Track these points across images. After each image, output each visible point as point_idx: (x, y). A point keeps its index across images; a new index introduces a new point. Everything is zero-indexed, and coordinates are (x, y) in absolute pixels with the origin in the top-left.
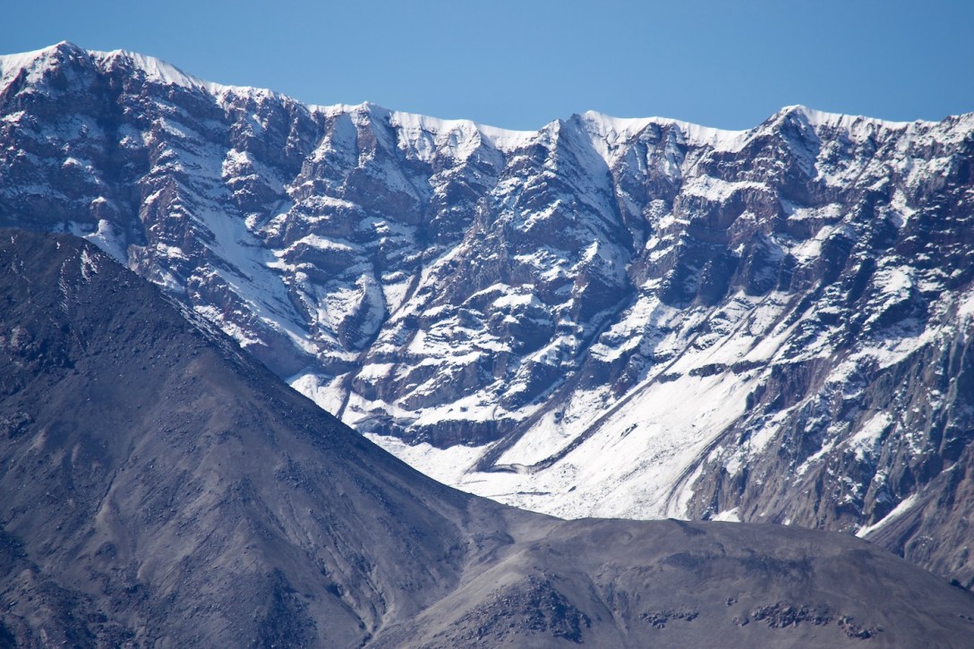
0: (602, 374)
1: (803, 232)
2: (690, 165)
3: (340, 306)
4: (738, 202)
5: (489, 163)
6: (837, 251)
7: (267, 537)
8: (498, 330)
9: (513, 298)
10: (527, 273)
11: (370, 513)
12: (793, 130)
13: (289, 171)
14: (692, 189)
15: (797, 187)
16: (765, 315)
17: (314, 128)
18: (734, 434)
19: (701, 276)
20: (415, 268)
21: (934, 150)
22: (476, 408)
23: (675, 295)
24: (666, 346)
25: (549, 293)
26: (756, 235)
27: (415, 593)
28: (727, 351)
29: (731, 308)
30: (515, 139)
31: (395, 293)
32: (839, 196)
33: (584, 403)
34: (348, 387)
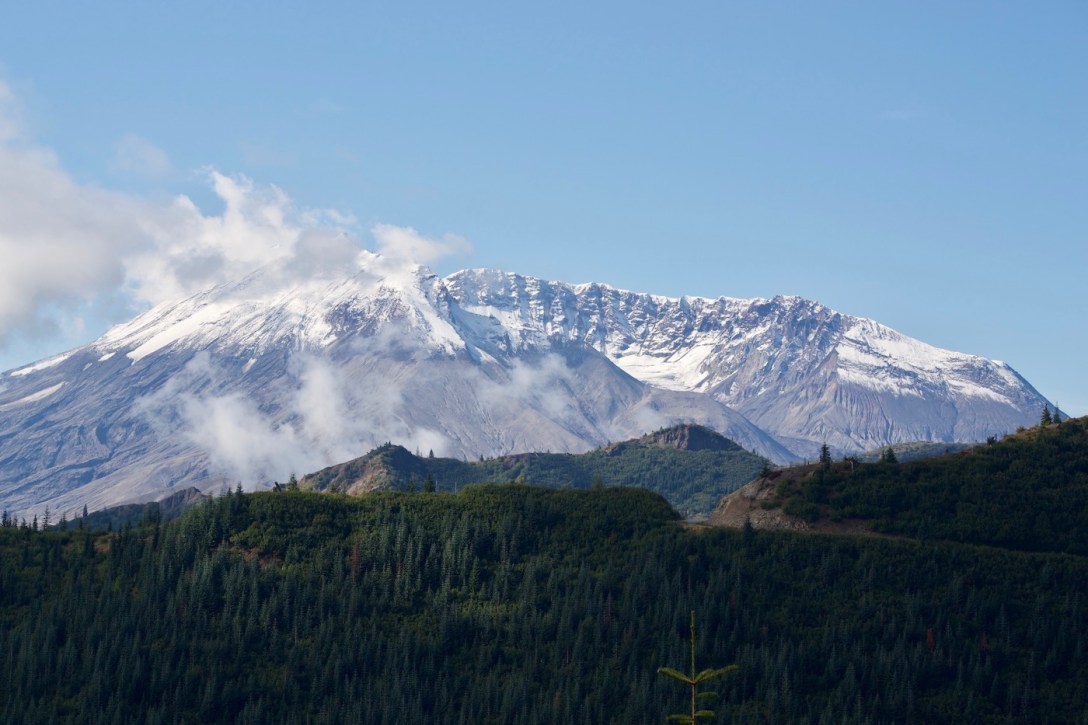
0: (686, 345)
1: (723, 319)
2: (704, 306)
3: (641, 330)
4: (711, 314)
5: (668, 304)
6: (729, 323)
8: (669, 336)
9: (672, 330)
10: (674, 326)
12: (723, 302)
13: (632, 305)
14: (704, 311)
15: (722, 311)
16: (716, 334)
17: (637, 298)
18: (708, 357)
19: (705, 327)
20: (654, 323)
21: (746, 305)
22: (664, 350)
23: (700, 330)
24: (698, 340)
25: (677, 329)
26: (715, 320)
28: (709, 341)
29: (710, 333)
30: (673, 300)
31: (650, 328)
32: (730, 313)
33: (683, 350)
34: (642, 346)
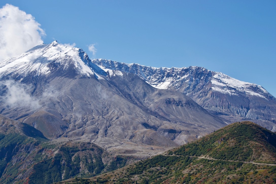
0: (163, 81)
1: (173, 74)
2: (167, 70)
3: (148, 77)
4: (170, 72)
5: (156, 70)
6: (175, 75)
7: (144, 90)
8: (157, 79)
9: (158, 77)
10: (158, 76)
11: (150, 89)
12: (173, 69)
13: (146, 70)
14: (167, 71)
15: (173, 71)
16: (171, 78)
17: (147, 68)
18: (170, 85)
19: (168, 76)
20: (152, 75)
21: (180, 69)
22: (156, 83)
23: (166, 77)
24: (166, 80)
25: (160, 77)
26: (171, 74)
27: (152, 93)
28: (169, 80)
29: (169, 78)
30: (158, 68)
31: (151, 77)
32: (175, 72)
33: (161, 83)
34: (149, 82)
